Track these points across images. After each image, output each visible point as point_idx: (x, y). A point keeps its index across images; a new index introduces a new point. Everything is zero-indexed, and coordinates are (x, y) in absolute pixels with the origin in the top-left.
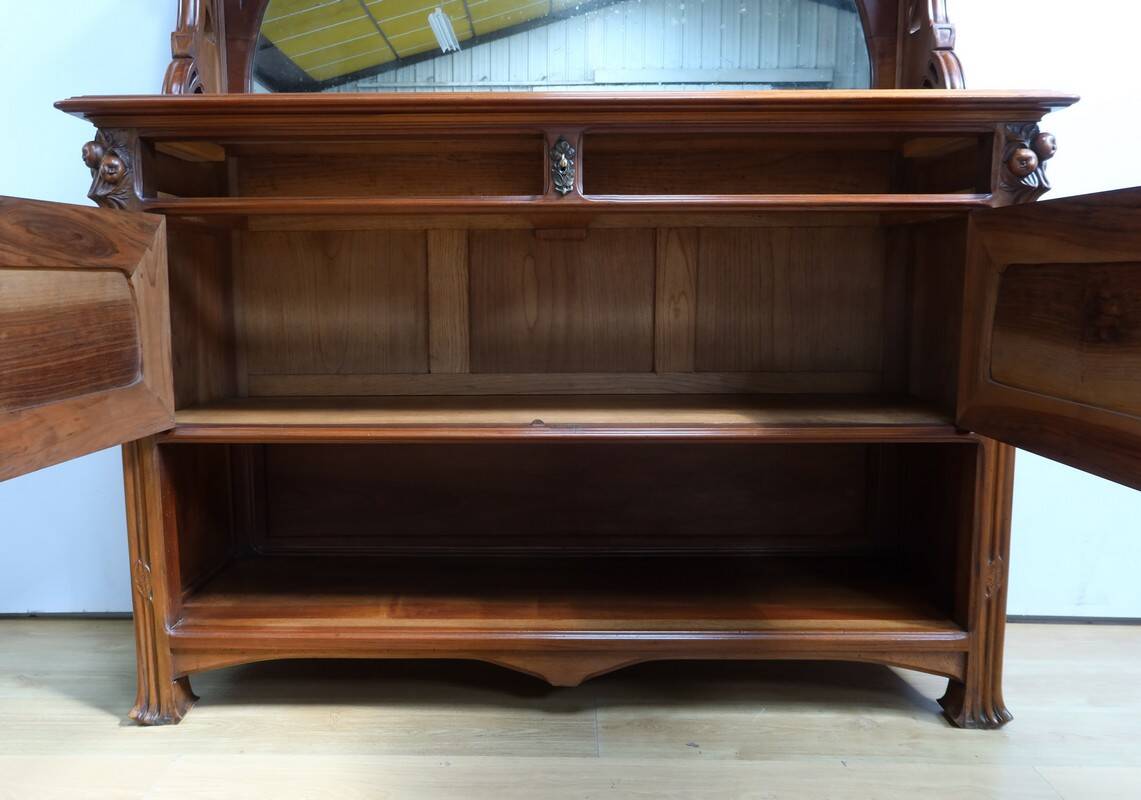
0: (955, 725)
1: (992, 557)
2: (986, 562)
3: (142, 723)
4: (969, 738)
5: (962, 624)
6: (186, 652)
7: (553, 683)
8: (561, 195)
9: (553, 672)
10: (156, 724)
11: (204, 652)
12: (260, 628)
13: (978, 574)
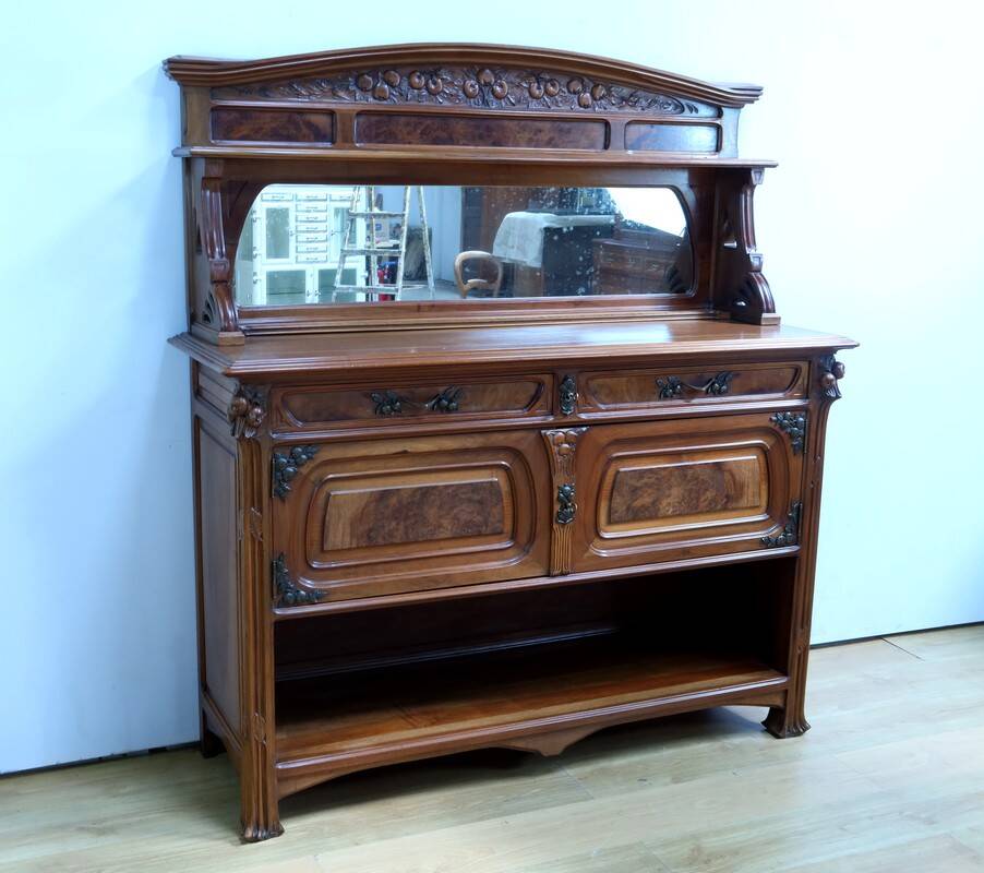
0: (778, 737)
1: (802, 627)
2: (799, 630)
3: (255, 840)
4: (788, 743)
5: (785, 673)
6: (287, 779)
7: (545, 755)
8: (566, 415)
9: (547, 747)
10: (265, 839)
11: (301, 776)
12: (343, 751)
13: (795, 638)
